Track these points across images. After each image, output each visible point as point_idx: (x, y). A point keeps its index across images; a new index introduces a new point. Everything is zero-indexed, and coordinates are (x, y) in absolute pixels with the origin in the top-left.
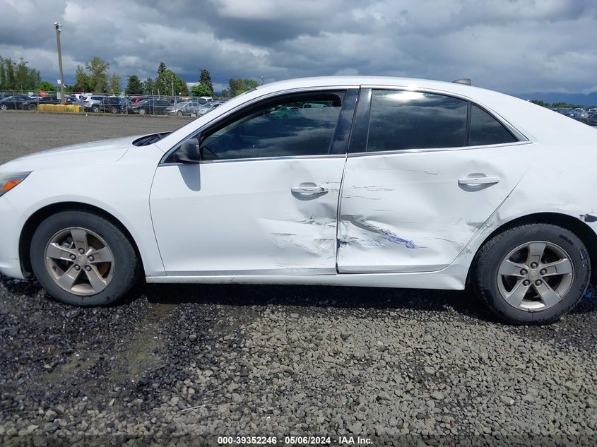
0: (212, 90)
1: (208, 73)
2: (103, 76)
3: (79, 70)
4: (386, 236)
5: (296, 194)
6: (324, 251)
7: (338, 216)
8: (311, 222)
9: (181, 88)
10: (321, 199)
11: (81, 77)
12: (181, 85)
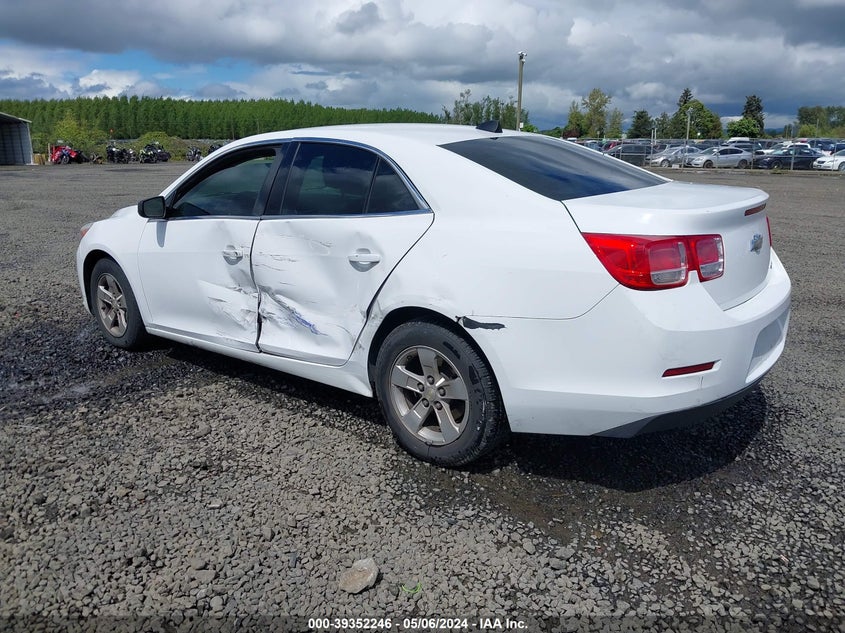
0: (762, 126)
1: (758, 101)
2: (601, 114)
3: (574, 106)
4: (294, 316)
6: (249, 324)
7: (256, 285)
8: (240, 290)
9: (710, 125)
11: (575, 116)
12: (712, 121)
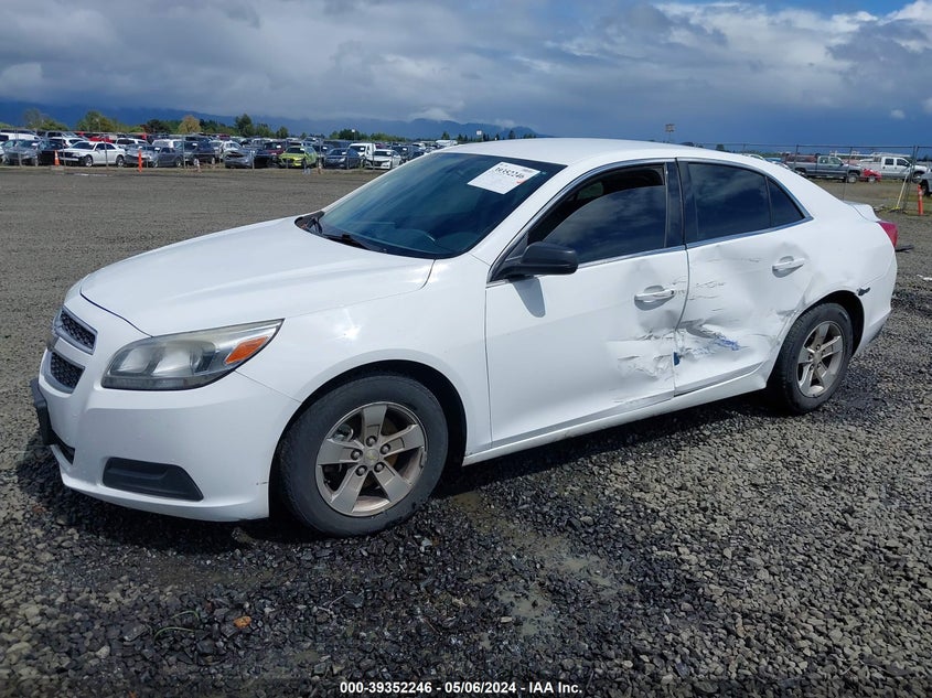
4: (718, 341)
5: (639, 303)
6: (663, 371)
7: (678, 323)
8: (649, 338)
10: (667, 306)
